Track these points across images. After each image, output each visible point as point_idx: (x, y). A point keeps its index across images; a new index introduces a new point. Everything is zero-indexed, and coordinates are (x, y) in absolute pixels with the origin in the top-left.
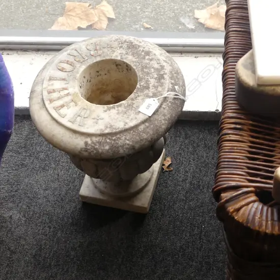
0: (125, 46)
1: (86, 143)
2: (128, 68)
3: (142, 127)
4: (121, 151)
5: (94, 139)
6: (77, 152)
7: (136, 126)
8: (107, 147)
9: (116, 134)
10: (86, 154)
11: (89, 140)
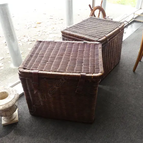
0: (3, 89)
1: (3, 107)
2: (6, 92)
3: (13, 100)
4: (10, 106)
5: (4, 105)
6: (1, 109)
7: (12, 100)
8: (7, 106)
9: (8, 103)
10: (3, 109)
11: (3, 106)
